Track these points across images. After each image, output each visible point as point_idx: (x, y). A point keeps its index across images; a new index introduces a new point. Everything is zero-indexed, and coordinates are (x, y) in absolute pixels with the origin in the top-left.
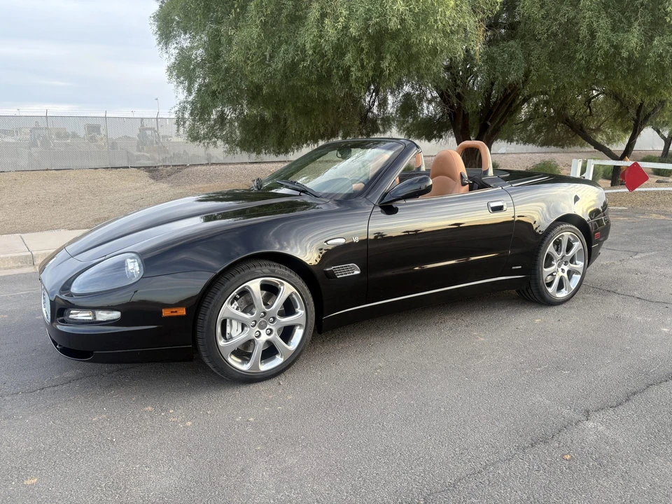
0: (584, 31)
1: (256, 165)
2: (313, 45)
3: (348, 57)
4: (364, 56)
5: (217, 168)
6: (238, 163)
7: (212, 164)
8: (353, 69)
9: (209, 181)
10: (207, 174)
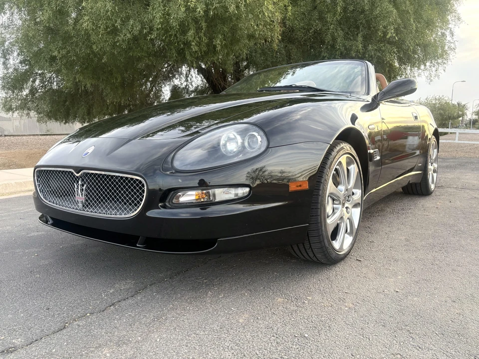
0: (328, 38)
1: (48, 137)
2: (162, 20)
3: (191, 33)
4: (202, 35)
5: (12, 138)
6: (30, 135)
7: (5, 136)
8: (193, 44)
9: (8, 148)
10: (3, 144)
